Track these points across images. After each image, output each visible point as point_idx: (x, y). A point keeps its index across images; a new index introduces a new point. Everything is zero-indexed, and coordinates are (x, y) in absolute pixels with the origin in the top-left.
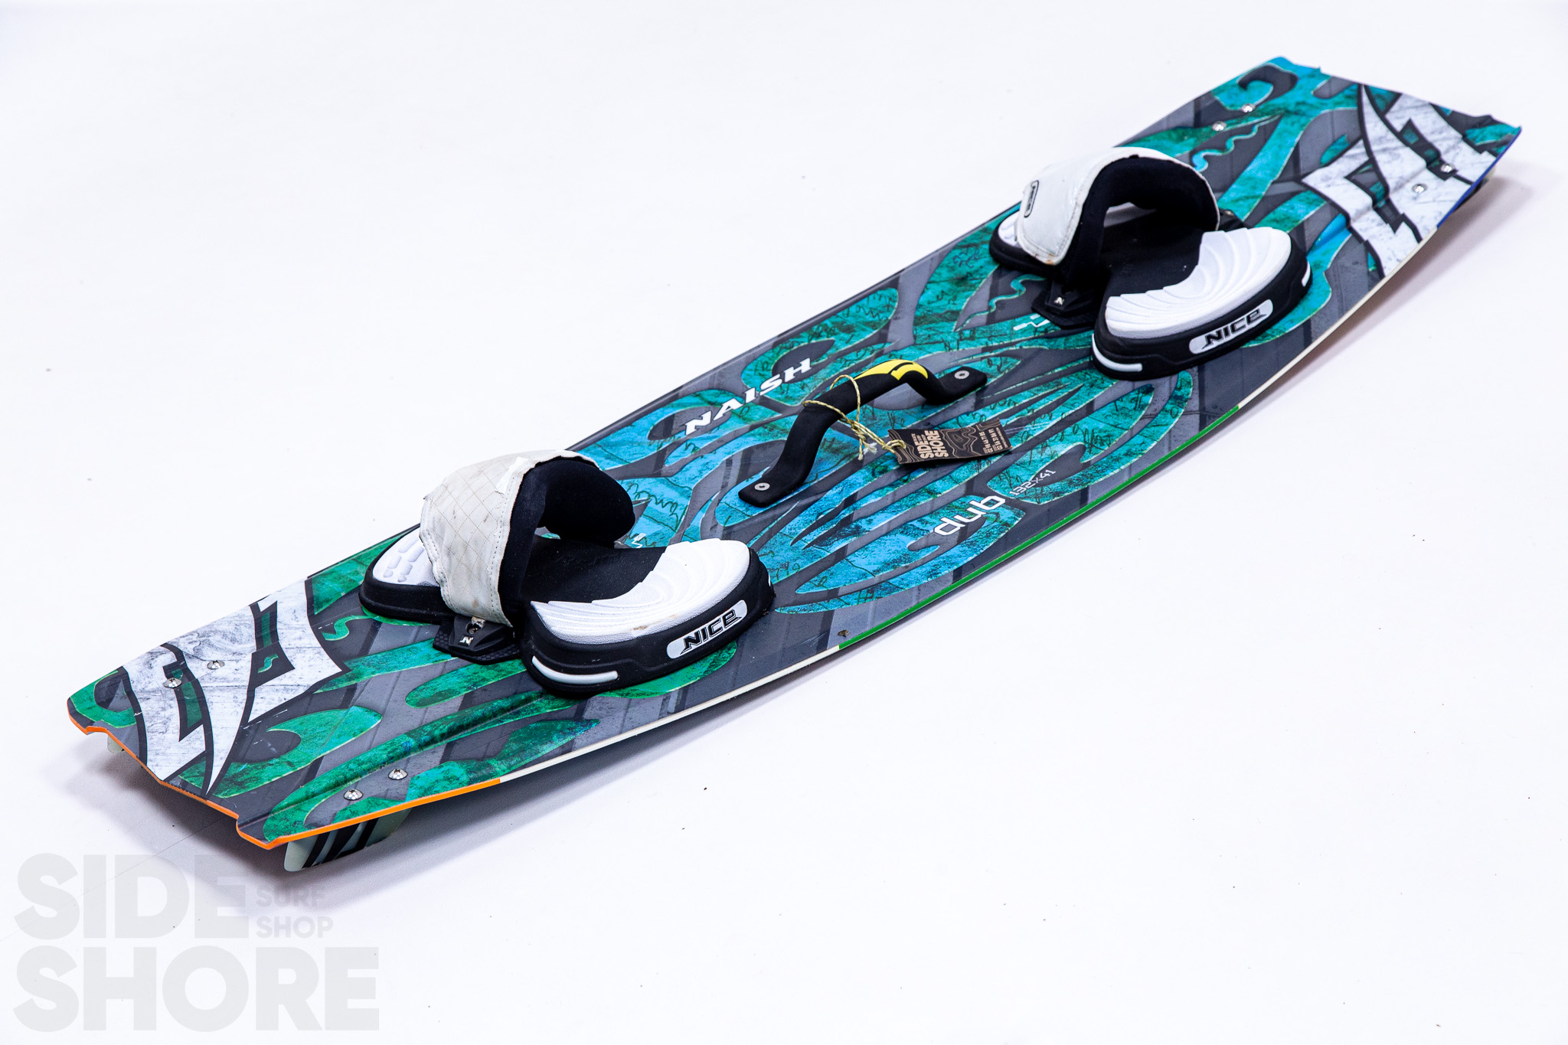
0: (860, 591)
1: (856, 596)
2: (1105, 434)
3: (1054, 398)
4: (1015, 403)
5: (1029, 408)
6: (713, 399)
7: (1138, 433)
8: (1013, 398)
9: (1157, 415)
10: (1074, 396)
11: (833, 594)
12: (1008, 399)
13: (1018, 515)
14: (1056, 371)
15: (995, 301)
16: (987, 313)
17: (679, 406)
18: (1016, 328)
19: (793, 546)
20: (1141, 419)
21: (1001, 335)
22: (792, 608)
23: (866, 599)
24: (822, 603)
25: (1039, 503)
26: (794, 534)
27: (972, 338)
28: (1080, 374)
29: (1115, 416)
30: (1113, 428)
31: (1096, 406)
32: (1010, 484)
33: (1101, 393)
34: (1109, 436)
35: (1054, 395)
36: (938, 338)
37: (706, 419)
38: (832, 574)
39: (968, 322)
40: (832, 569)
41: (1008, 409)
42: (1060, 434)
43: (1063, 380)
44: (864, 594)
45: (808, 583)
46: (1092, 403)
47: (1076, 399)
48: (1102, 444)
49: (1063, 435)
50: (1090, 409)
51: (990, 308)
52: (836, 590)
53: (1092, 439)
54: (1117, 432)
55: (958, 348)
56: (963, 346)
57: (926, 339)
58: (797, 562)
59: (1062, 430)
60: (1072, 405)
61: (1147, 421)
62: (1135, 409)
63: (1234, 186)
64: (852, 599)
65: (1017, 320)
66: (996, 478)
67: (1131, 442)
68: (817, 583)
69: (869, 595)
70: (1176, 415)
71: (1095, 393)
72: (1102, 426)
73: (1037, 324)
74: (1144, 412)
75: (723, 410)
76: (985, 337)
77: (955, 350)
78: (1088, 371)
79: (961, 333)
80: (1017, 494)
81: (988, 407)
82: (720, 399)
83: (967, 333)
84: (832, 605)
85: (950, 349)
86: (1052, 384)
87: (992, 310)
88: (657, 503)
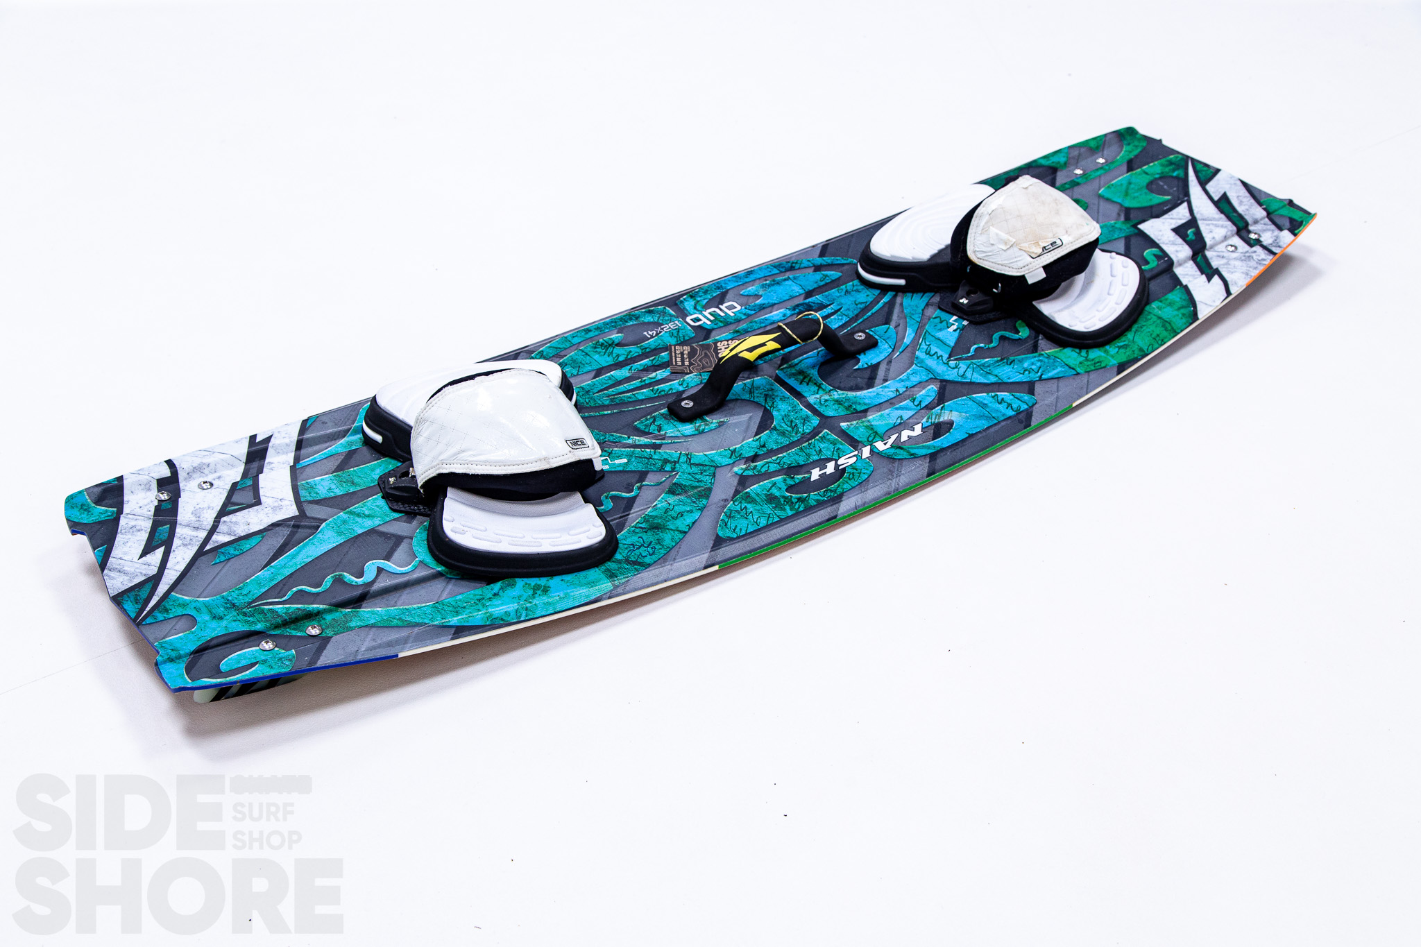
0: (799, 268)
1: (802, 266)
2: (598, 350)
3: (622, 388)
4: (652, 390)
5: (643, 383)
6: (898, 451)
7: (574, 345)
8: (652, 395)
9: (553, 356)
10: (605, 386)
11: (818, 268)
12: (657, 395)
13: (682, 302)
14: (609, 412)
15: (633, 494)
16: (644, 483)
17: (929, 447)
18: (625, 461)
19: (840, 307)
20: (565, 356)
21: (640, 457)
22: (845, 262)
23: (796, 263)
24: (825, 263)
25: (665, 308)
26: (840, 315)
27: (666, 461)
28: (592, 405)
29: (583, 362)
30: (589, 353)
31: (593, 374)
32: (678, 331)
33: (584, 384)
34: (595, 348)
35: (620, 391)
36: (695, 469)
37: (905, 435)
38: (817, 282)
39: (664, 479)
40: (816, 286)
41: (659, 386)
42: (629, 357)
43: (607, 403)
44: (797, 266)
45: (833, 279)
46: (594, 378)
47: (605, 384)
48: (602, 344)
49: (628, 355)
50: (599, 372)
51: (639, 488)
52: (815, 271)
53: (608, 348)
54: (588, 350)
55: (681, 453)
56: (675, 455)
57: (705, 471)
58: (839, 295)
59: (626, 359)
60: (610, 379)
61: (562, 354)
62: (566, 365)
63: (360, 531)
64: (805, 264)
65: (621, 469)
66: (687, 338)
67: (582, 339)
68: (827, 278)
69: (794, 265)
70: (539, 352)
71: (588, 385)
72: (596, 357)
73: (606, 459)
74: (561, 361)
75: (890, 441)
76: (654, 459)
77: (683, 452)
78: (585, 404)
79: (673, 469)
80: (676, 322)
81: (674, 391)
82: (893, 451)
83: (668, 468)
84: (819, 261)
85: (687, 455)
86: (618, 401)
87: (638, 484)
88: (942, 356)
